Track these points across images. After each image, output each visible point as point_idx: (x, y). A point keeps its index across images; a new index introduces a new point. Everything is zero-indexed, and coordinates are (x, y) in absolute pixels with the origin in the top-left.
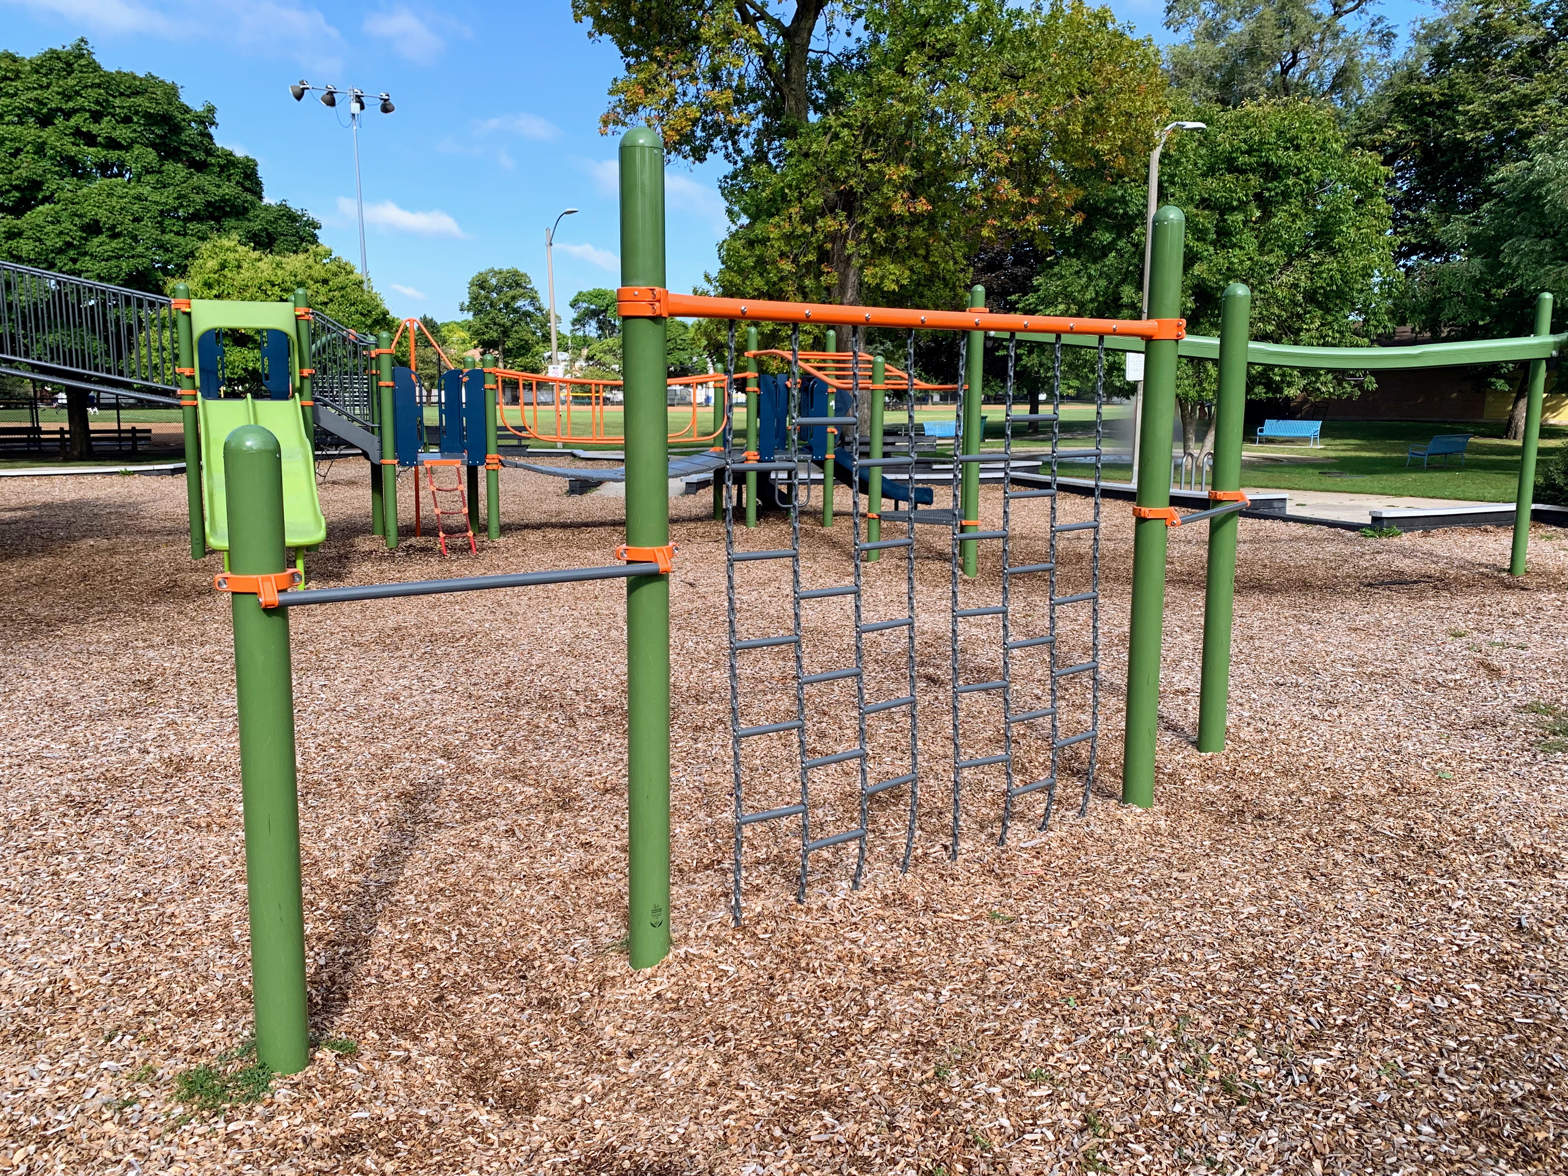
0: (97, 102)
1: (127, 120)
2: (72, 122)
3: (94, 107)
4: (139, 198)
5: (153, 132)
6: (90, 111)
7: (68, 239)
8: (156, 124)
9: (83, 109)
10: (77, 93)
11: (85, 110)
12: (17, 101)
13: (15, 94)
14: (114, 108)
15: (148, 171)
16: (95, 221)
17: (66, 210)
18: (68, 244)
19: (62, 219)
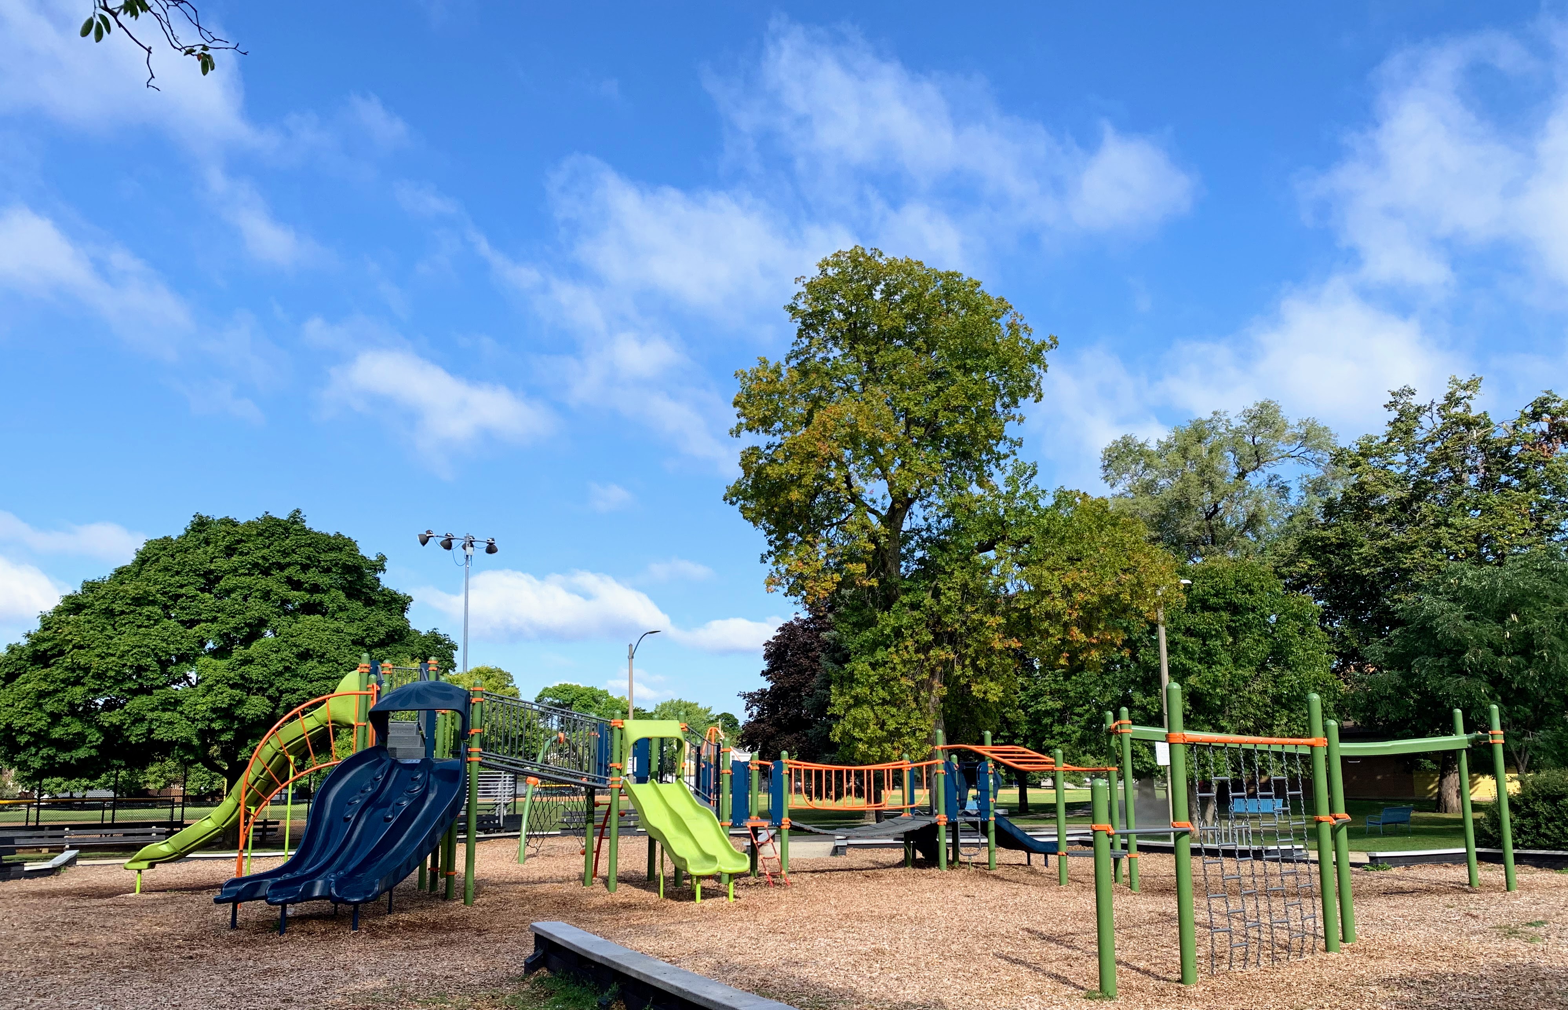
0: (309, 558)
1: (328, 570)
2: (286, 573)
3: (305, 561)
4: (338, 631)
5: (346, 579)
6: (301, 564)
7: (288, 664)
8: (348, 573)
9: (297, 563)
10: (293, 551)
11: (298, 564)
12: (249, 558)
13: (248, 554)
14: (319, 562)
15: (341, 609)
16: (308, 650)
17: (286, 642)
18: (287, 669)
19: (283, 648)
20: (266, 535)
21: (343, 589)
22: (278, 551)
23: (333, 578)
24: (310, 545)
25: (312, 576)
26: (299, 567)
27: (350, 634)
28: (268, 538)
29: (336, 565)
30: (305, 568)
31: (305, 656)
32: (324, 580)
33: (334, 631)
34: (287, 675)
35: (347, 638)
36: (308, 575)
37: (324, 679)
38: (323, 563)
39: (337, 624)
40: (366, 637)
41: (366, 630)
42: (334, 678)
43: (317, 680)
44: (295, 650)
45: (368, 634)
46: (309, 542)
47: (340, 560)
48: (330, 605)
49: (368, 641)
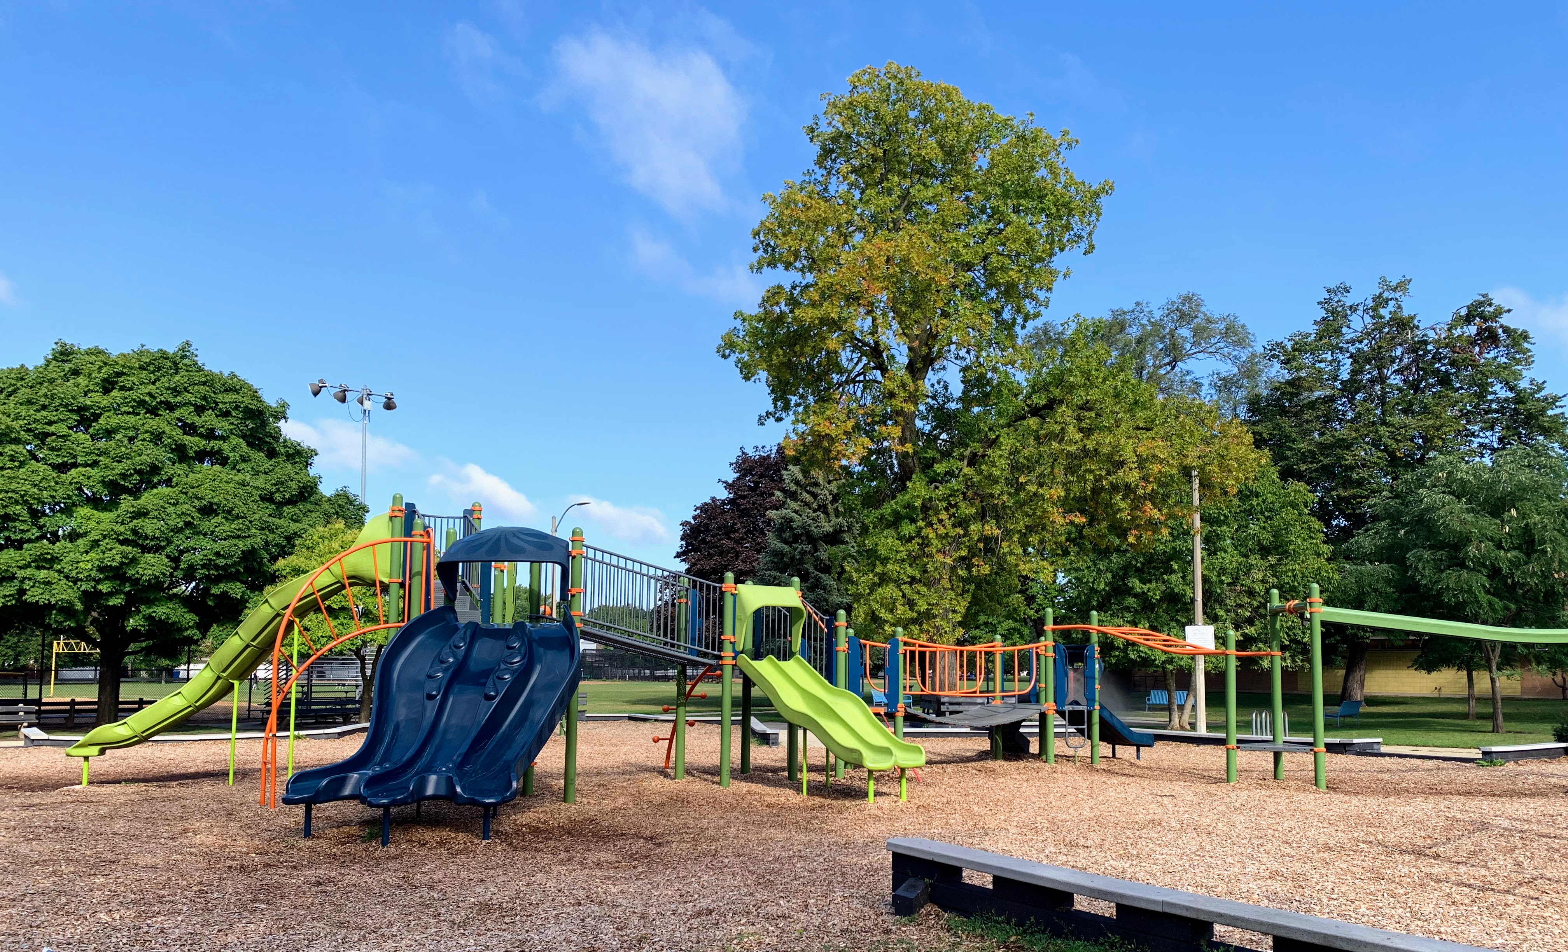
5: (247, 426)
8: (249, 418)
14: (217, 404)
15: (244, 460)
16: (211, 504)
17: (186, 493)
18: (188, 524)
19: (181, 501)
20: (152, 368)
21: (244, 437)
22: (168, 389)
23: (232, 424)
24: (204, 384)
25: (209, 419)
26: (192, 408)
27: (257, 488)
28: (153, 372)
29: (237, 408)
30: (200, 410)
31: (208, 511)
32: (222, 426)
33: (239, 484)
34: (188, 532)
35: (254, 492)
36: (203, 418)
37: (233, 537)
38: (221, 406)
39: (240, 477)
40: (275, 493)
41: (275, 485)
42: (246, 537)
43: (225, 539)
44: (197, 503)
45: (278, 489)
46: (204, 379)
47: (242, 402)
48: (231, 455)
49: (277, 497)
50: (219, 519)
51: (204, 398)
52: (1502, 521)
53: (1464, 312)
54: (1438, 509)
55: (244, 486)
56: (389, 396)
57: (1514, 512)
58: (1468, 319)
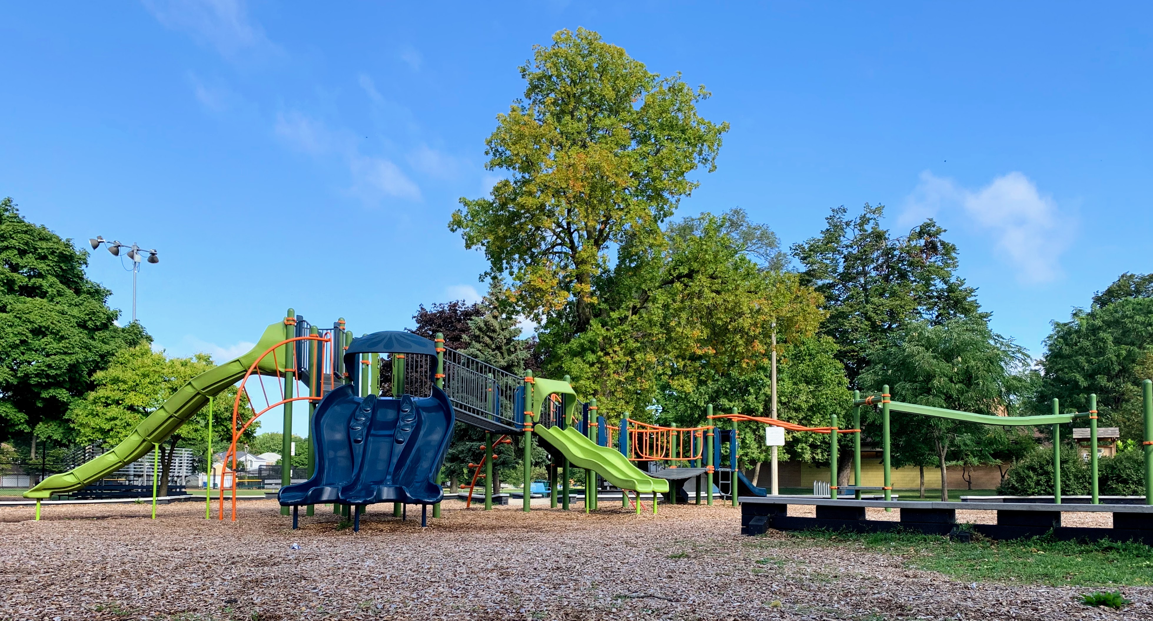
1: (44, 258)
3: (22, 247)
5: (61, 268)
6: (19, 249)
8: (63, 262)
9: (14, 248)
10: (10, 236)
14: (36, 249)
15: (60, 294)
16: (40, 327)
17: (20, 318)
18: (23, 342)
19: (16, 324)
21: (57, 276)
23: (49, 265)
24: (26, 232)
26: (16, 252)
27: (74, 317)
29: (53, 253)
30: (22, 253)
31: (38, 332)
32: (42, 266)
33: (59, 312)
34: (22, 348)
35: (72, 320)
36: (25, 260)
37: (61, 353)
38: (40, 251)
39: (58, 307)
40: (88, 321)
41: (88, 315)
42: (71, 354)
43: (55, 355)
44: (30, 326)
45: (90, 318)
46: (25, 229)
47: (58, 249)
48: (49, 290)
49: (90, 324)
50: (49, 338)
51: (27, 244)
52: (953, 364)
53: (918, 230)
54: (915, 356)
55: (63, 314)
56: (153, 252)
57: (960, 359)
58: (920, 235)
